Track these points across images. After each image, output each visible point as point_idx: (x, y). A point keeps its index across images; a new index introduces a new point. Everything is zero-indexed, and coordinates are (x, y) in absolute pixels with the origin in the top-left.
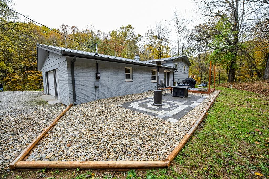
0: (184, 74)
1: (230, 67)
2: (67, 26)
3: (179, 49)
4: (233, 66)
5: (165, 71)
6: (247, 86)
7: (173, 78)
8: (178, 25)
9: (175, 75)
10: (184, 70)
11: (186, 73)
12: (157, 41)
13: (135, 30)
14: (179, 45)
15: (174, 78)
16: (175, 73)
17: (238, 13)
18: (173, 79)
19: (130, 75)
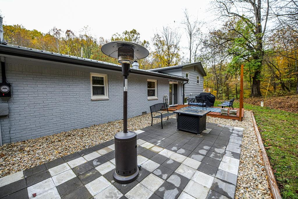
0: (197, 87)
1: (253, 78)
2: (60, 30)
3: (191, 57)
4: (258, 77)
5: (171, 83)
6: (280, 103)
7: (182, 92)
8: (190, 28)
9: (185, 89)
10: (198, 82)
11: (200, 85)
12: (165, 48)
13: (140, 36)
14: (191, 52)
15: (184, 93)
16: (186, 86)
17: (260, 12)
18: (182, 94)
19: (103, 87)
